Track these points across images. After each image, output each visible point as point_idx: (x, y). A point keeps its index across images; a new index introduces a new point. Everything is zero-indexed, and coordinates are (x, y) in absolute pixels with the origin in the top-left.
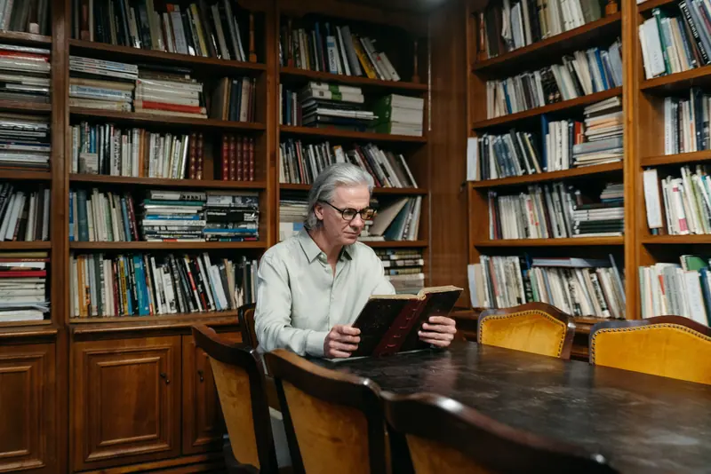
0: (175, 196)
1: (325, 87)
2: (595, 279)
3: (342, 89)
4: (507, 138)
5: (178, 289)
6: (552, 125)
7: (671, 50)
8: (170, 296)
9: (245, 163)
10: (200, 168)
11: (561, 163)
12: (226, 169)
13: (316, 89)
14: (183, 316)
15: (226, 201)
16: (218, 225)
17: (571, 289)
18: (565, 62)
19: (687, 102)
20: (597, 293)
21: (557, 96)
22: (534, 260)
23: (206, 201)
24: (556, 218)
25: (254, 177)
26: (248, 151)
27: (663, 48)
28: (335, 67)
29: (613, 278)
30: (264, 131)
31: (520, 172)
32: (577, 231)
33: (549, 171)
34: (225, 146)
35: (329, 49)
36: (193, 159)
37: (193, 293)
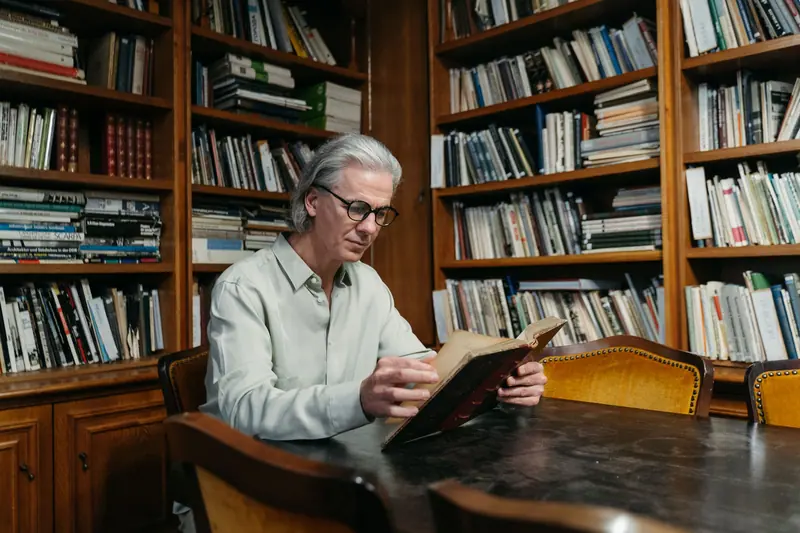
0: (38, 196)
1: (247, 62)
2: (607, 304)
3: (267, 68)
4: (485, 135)
5: (42, 333)
6: (551, 118)
7: (725, 20)
8: (29, 343)
9: (139, 156)
10: (73, 158)
11: (563, 163)
12: (112, 162)
13: (236, 64)
14: (49, 374)
15: (114, 207)
16: (103, 241)
17: (573, 316)
18: (558, 45)
19: (733, 89)
20: (610, 321)
21: (549, 84)
22: (521, 283)
23: (83, 206)
24: (550, 232)
25: (152, 176)
26: (143, 140)
27: (714, 18)
28: (259, 38)
29: (631, 302)
30: (170, 110)
31: (505, 176)
32: (589, 246)
33: (548, 173)
34: (110, 130)
35: (251, 14)
36: (63, 145)
37: (66, 339)
